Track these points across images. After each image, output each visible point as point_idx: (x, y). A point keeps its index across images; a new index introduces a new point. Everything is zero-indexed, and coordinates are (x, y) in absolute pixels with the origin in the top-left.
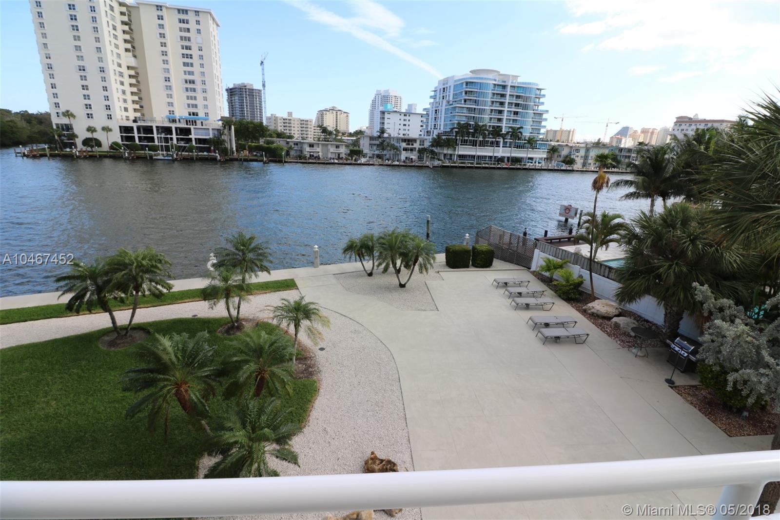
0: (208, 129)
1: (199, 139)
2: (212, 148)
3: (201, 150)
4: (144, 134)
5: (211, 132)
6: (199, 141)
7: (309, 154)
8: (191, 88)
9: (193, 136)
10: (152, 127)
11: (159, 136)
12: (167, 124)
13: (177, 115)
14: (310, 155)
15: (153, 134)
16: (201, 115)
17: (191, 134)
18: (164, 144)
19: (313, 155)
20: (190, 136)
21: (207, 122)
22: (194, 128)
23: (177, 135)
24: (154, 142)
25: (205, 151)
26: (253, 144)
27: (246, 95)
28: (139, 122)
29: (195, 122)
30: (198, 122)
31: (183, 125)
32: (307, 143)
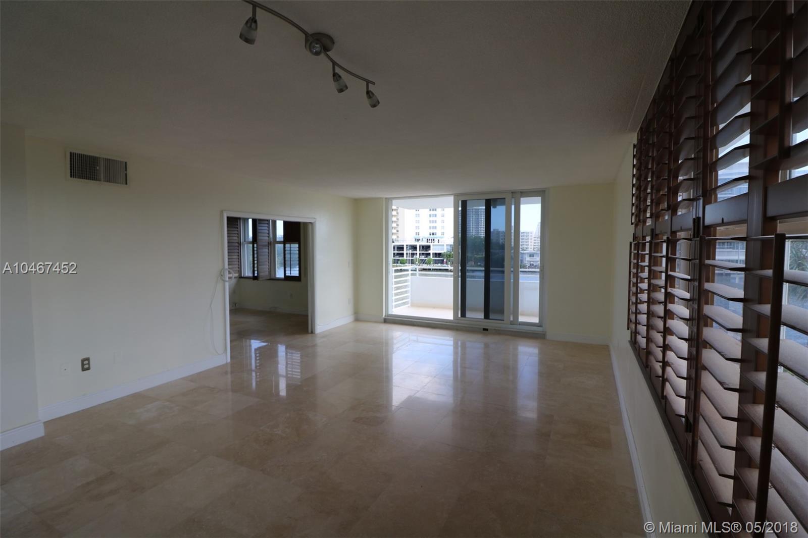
0: (443, 245)
1: (436, 254)
2: (445, 260)
3: (436, 262)
4: (397, 251)
5: (445, 247)
6: (436, 255)
7: (529, 263)
8: (433, 215)
9: (431, 252)
10: (403, 245)
11: (408, 252)
12: (414, 243)
13: (421, 237)
14: (531, 264)
15: (403, 251)
16: (439, 234)
17: (430, 250)
18: (410, 258)
19: (533, 264)
20: (429, 252)
21: (442, 239)
22: (433, 245)
23: (420, 251)
24: (403, 257)
25: (439, 263)
26: (479, 256)
27: (473, 214)
28: (395, 242)
29: (434, 240)
30: (436, 240)
31: (425, 243)
32: (527, 253)
